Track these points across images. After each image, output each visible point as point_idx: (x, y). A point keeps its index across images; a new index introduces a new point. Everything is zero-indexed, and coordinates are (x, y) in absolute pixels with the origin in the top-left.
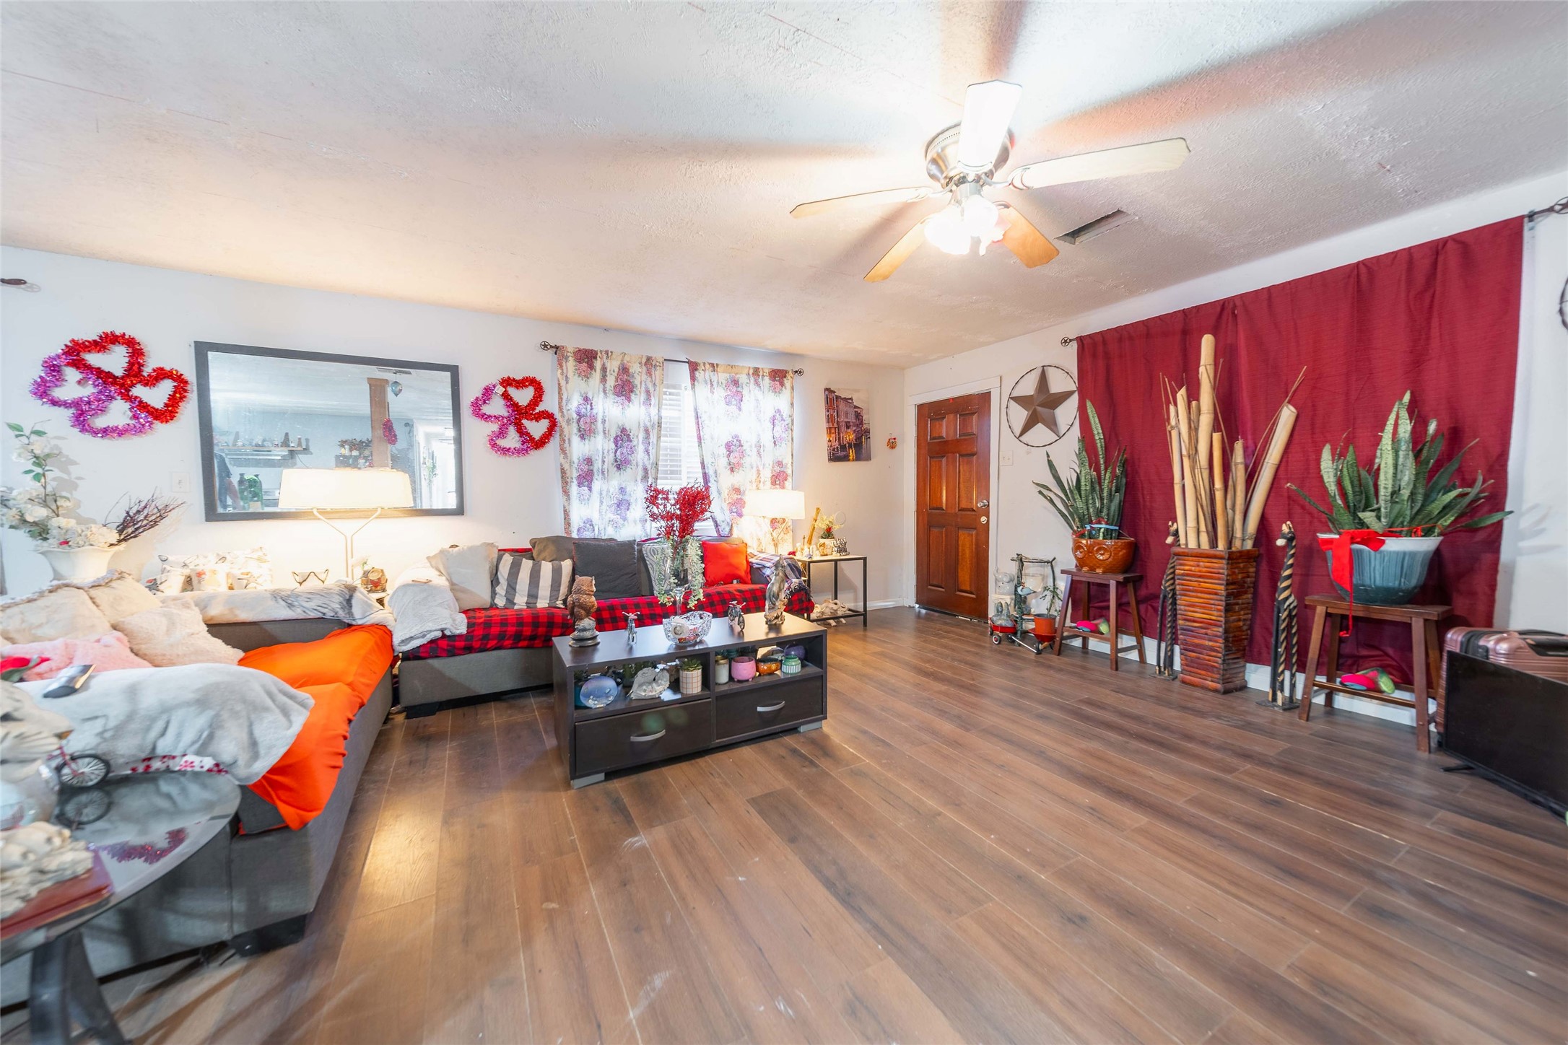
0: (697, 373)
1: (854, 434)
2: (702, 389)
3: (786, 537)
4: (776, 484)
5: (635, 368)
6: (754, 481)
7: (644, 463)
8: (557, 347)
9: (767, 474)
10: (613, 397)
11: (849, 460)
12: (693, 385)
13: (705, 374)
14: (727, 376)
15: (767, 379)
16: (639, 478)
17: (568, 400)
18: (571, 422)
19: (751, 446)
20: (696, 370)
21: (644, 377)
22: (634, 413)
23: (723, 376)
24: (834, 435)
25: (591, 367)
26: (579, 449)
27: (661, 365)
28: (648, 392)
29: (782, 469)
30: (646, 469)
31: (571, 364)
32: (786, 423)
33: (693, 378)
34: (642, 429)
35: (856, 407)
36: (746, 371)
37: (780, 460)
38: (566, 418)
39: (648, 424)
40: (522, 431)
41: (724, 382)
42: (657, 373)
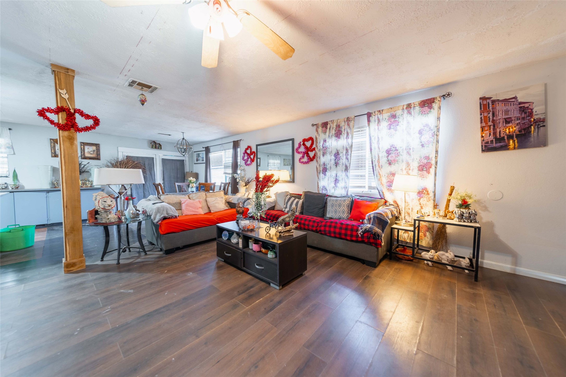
0: (371, 118)
1: (518, 127)
2: (373, 125)
3: (428, 203)
4: (423, 170)
5: (342, 124)
6: (404, 169)
7: (345, 163)
8: (316, 124)
9: (415, 165)
10: (335, 138)
11: (508, 149)
12: (369, 124)
13: (375, 117)
14: (389, 114)
15: (418, 108)
16: (344, 170)
17: (319, 143)
18: (320, 150)
19: (403, 150)
20: (370, 116)
21: (346, 126)
22: (342, 143)
23: (386, 115)
24: (488, 132)
25: (326, 128)
26: (323, 160)
27: (353, 119)
28: (347, 133)
29: (429, 161)
30: (347, 166)
31: (320, 129)
32: (434, 131)
33: (369, 121)
34: (345, 149)
35: (520, 103)
36: (401, 108)
37: (427, 155)
38: (319, 149)
39: (347, 147)
40: (308, 156)
41: (387, 118)
42: (351, 124)
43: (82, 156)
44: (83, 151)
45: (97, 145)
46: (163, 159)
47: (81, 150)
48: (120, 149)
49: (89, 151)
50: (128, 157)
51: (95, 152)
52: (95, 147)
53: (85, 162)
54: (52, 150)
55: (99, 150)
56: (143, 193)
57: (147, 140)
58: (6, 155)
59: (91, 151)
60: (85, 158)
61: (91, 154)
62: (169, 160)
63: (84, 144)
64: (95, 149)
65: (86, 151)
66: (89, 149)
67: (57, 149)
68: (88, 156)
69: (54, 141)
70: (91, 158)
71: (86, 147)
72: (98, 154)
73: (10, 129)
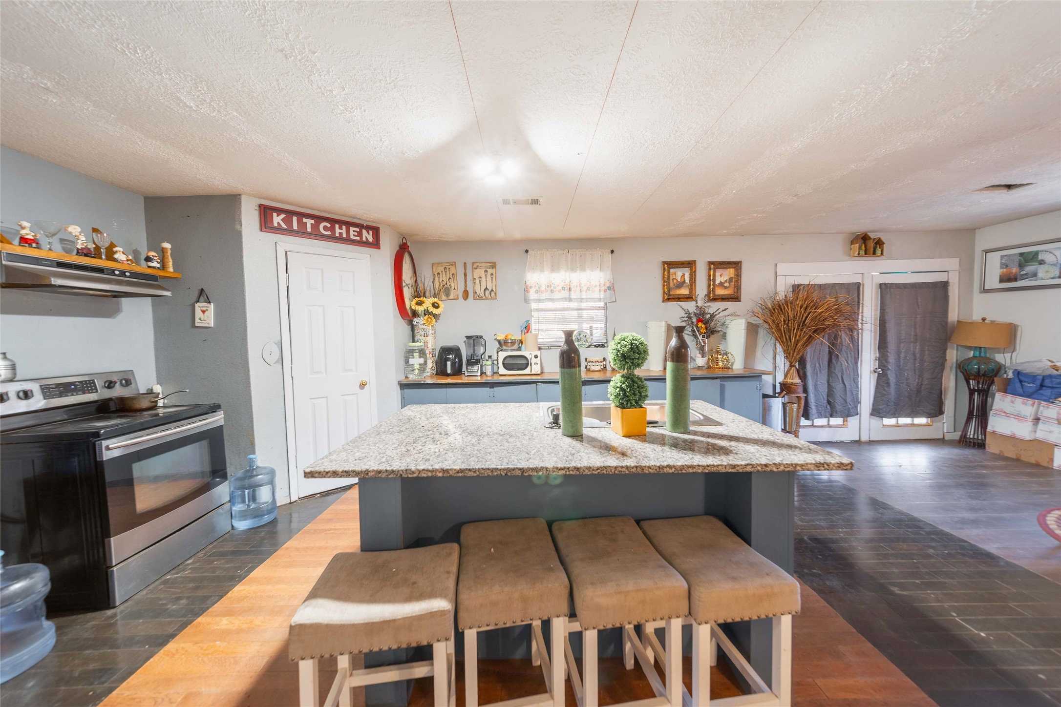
43: (710, 294)
44: (711, 280)
45: (736, 265)
46: (882, 284)
47: (708, 280)
49: (723, 281)
50: (795, 287)
51: (732, 282)
52: (734, 269)
53: (713, 307)
54: (664, 286)
55: (740, 275)
56: (826, 386)
57: (842, 233)
58: (602, 304)
59: (726, 281)
60: (716, 299)
61: (726, 288)
62: (905, 286)
63: (715, 265)
64: (733, 276)
65: (717, 282)
66: (723, 276)
67: (672, 284)
68: (720, 292)
69: (669, 265)
70: (724, 299)
71: (718, 273)
72: (738, 287)
73: (612, 252)
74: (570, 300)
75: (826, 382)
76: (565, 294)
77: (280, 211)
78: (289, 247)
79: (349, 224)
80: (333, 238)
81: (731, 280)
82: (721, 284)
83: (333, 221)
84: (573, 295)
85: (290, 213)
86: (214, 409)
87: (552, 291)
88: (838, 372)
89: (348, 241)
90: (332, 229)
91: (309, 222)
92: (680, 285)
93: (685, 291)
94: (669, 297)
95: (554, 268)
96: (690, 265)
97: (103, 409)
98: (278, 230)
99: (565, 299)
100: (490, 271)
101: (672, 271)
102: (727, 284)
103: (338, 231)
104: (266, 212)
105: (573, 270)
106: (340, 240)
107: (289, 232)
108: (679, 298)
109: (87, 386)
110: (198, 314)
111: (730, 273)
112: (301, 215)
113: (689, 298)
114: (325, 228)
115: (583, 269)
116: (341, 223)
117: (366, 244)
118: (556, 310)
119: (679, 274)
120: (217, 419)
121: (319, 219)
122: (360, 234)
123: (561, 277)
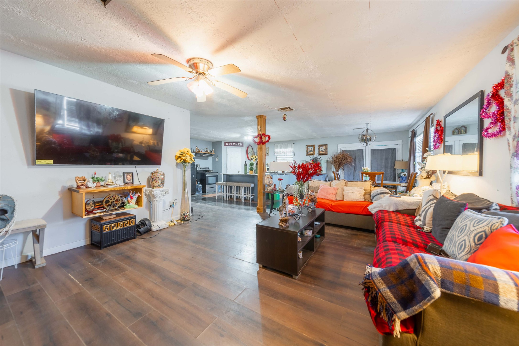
44: (319, 149)
45: (326, 145)
46: (372, 150)
48: (340, 146)
50: (343, 151)
53: (319, 157)
55: (327, 148)
58: (292, 156)
60: (320, 154)
61: (323, 152)
62: (378, 150)
63: (320, 146)
64: (325, 148)
65: (320, 150)
66: (322, 148)
67: (308, 151)
68: (321, 153)
69: (308, 146)
70: (322, 154)
71: (321, 148)
72: (327, 152)
73: (294, 143)
74: (284, 155)
75: (353, 178)
76: (283, 154)
77: (227, 142)
78: (228, 148)
79: (238, 143)
80: (235, 146)
81: (324, 149)
82: (322, 151)
83: (235, 143)
84: (285, 154)
85: (228, 143)
86: (217, 173)
87: (280, 153)
88: (355, 175)
89: (238, 146)
90: (235, 144)
91: (231, 143)
92: (311, 151)
93: (312, 153)
94: (308, 154)
95: (281, 148)
96: (313, 146)
97: (206, 171)
98: (227, 146)
99: (283, 155)
100: (267, 149)
101: (308, 147)
102: (323, 151)
103: (236, 144)
104: (225, 143)
105: (285, 148)
106: (236, 146)
107: (229, 146)
108: (310, 155)
109: (205, 168)
110: (217, 159)
111: (324, 147)
112: (230, 143)
113: (313, 154)
114: (234, 144)
115: (287, 148)
116: (236, 143)
117: (241, 146)
118: (281, 158)
119: (310, 148)
120: (217, 174)
121: (233, 143)
122: (240, 144)
123: (282, 150)
